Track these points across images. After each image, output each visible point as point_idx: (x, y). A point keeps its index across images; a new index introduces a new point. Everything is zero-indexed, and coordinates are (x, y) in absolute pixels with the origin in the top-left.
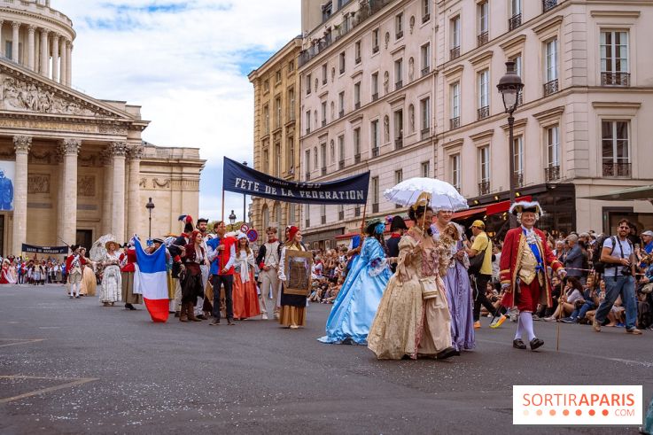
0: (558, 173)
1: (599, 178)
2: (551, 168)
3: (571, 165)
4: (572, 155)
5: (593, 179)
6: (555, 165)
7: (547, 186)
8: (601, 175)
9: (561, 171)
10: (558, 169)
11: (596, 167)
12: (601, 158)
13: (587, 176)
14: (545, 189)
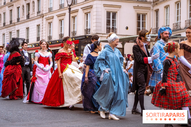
0: (89, 31)
1: (105, 34)
2: (87, 29)
3: (95, 28)
4: (95, 25)
5: (103, 34)
6: (88, 28)
7: (85, 36)
8: (105, 33)
9: (91, 31)
10: (90, 30)
11: (104, 29)
12: (106, 26)
13: (101, 33)
14: (84, 37)
